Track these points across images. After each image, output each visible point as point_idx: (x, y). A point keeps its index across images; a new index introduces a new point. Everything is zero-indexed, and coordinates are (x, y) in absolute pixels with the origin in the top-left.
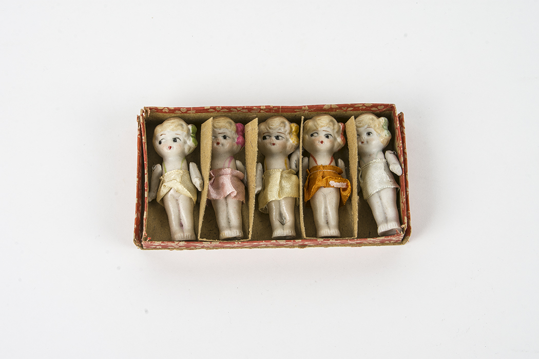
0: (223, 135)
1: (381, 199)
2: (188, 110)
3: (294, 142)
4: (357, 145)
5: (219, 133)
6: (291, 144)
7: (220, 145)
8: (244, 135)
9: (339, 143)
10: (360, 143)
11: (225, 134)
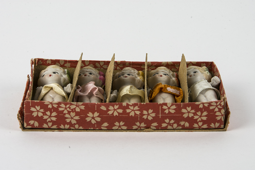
0: (89, 72)
1: (206, 97)
2: (65, 64)
3: (140, 78)
4: (186, 78)
5: (87, 71)
6: (139, 80)
7: (87, 76)
8: (104, 76)
9: (173, 80)
10: (189, 77)
11: (91, 72)
